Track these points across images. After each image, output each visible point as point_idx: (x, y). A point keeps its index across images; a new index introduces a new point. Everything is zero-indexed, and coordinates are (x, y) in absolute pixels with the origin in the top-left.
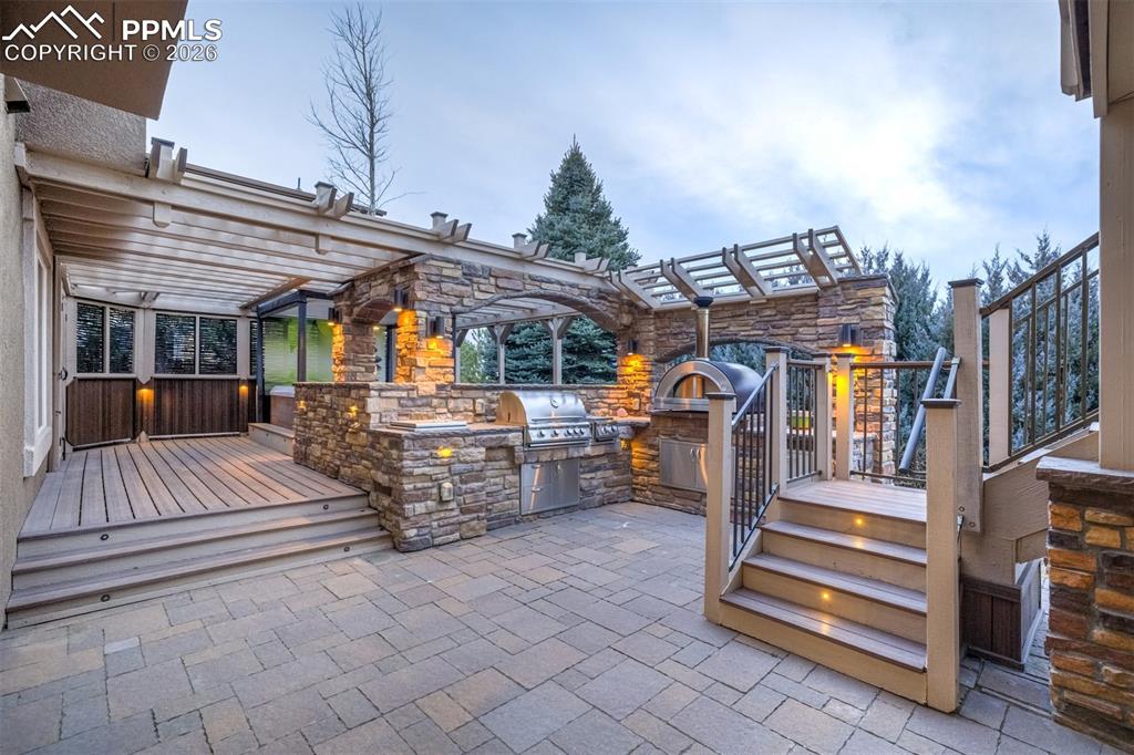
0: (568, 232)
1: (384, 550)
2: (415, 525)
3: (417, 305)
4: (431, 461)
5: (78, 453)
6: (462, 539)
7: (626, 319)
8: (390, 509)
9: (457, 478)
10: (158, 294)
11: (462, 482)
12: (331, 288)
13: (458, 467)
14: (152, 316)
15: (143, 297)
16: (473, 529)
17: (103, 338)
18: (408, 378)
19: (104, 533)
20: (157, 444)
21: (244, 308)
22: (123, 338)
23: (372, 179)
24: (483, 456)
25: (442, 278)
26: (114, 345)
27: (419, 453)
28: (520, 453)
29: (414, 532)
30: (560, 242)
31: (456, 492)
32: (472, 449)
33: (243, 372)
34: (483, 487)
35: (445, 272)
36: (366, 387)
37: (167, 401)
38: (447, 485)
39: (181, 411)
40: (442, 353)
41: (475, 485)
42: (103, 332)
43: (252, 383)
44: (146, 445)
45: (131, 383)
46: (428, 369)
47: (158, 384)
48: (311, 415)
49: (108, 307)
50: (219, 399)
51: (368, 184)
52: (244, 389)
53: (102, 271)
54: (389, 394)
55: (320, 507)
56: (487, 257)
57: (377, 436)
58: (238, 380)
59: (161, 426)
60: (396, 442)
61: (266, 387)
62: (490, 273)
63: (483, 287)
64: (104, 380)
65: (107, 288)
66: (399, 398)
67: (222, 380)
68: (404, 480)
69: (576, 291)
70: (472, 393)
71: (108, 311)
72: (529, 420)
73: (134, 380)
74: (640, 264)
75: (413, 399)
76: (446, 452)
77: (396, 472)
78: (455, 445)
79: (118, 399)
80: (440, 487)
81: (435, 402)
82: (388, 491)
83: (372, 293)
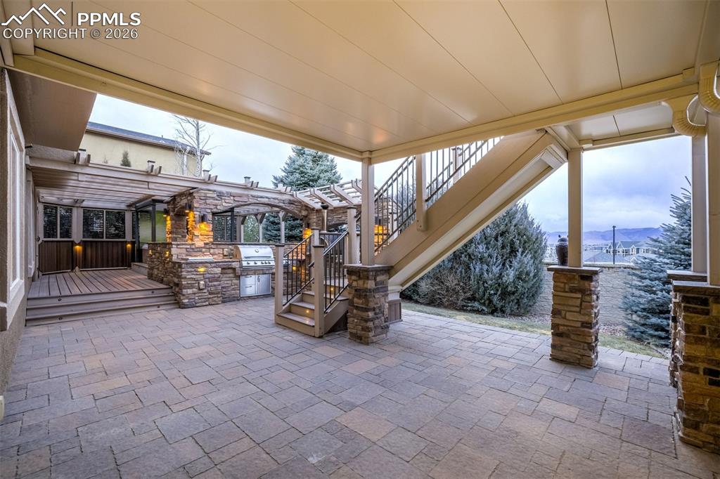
0: (303, 166)
1: (175, 308)
2: (187, 298)
3: (195, 209)
4: (195, 273)
5: (44, 276)
6: (210, 305)
7: (304, 213)
8: (178, 292)
9: (207, 280)
10: (84, 200)
11: (210, 282)
12: (167, 199)
13: (208, 276)
14: (81, 211)
15: (76, 201)
16: (215, 301)
17: (56, 221)
18: (192, 240)
19: (60, 298)
20: (85, 273)
21: (129, 206)
22: (67, 221)
23: (198, 139)
24: (220, 272)
25: (206, 198)
26: (62, 225)
27: (189, 270)
28: (238, 271)
29: (187, 301)
30: (297, 171)
31: (205, 285)
32: (215, 269)
33: (129, 237)
34: (219, 285)
35: (208, 195)
36: (171, 244)
37: (89, 251)
38: (202, 282)
39: (97, 258)
40: (207, 229)
41: (216, 283)
42: (56, 219)
43: (133, 243)
44: (79, 273)
45: (70, 243)
46: (200, 236)
47: (84, 244)
48: (153, 256)
49: (59, 207)
50: (116, 251)
51: (196, 142)
52: (129, 246)
53: (56, 192)
54: (181, 247)
55: (150, 292)
56: (229, 188)
57: (175, 263)
58: (126, 242)
59: (86, 263)
60: (180, 265)
61: (141, 245)
62: (231, 195)
63: (227, 201)
64: (57, 242)
65: (58, 198)
66: (187, 248)
67: (118, 242)
68: (183, 280)
69: (277, 201)
70: (222, 246)
71: (59, 208)
72: (242, 256)
73: (72, 242)
74: (341, 182)
75: (193, 249)
76: (202, 270)
77: (180, 277)
78: (206, 267)
79: (64, 251)
80: (199, 283)
81: (204, 250)
82: (177, 285)
83: (181, 203)
